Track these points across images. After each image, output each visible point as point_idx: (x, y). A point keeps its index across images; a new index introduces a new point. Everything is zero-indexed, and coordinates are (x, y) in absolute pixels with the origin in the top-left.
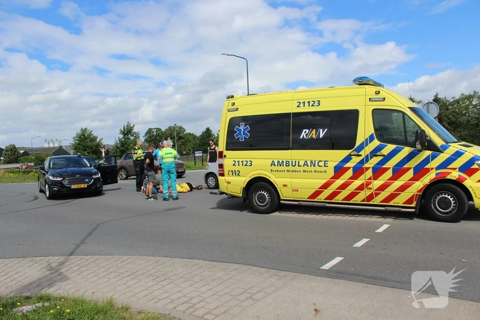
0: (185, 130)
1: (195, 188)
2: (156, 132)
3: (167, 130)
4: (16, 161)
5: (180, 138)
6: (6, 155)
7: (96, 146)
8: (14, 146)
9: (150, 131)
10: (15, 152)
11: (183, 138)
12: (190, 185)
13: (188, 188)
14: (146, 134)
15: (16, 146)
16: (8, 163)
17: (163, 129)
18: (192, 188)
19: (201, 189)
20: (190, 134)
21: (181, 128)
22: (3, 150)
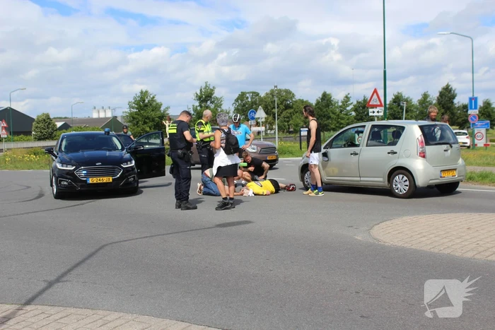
0: (293, 95)
1: (284, 189)
2: (252, 98)
3: (267, 94)
4: (50, 137)
5: (287, 107)
6: (36, 127)
7: (159, 117)
8: (48, 116)
9: (242, 96)
10: (49, 124)
11: (291, 107)
12: (275, 183)
13: (272, 188)
14: (237, 100)
15: (51, 117)
16: (40, 139)
17: (262, 95)
18: (277, 188)
19: (294, 189)
20: (302, 101)
21: (288, 92)
22: (33, 120)
